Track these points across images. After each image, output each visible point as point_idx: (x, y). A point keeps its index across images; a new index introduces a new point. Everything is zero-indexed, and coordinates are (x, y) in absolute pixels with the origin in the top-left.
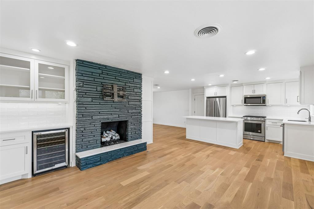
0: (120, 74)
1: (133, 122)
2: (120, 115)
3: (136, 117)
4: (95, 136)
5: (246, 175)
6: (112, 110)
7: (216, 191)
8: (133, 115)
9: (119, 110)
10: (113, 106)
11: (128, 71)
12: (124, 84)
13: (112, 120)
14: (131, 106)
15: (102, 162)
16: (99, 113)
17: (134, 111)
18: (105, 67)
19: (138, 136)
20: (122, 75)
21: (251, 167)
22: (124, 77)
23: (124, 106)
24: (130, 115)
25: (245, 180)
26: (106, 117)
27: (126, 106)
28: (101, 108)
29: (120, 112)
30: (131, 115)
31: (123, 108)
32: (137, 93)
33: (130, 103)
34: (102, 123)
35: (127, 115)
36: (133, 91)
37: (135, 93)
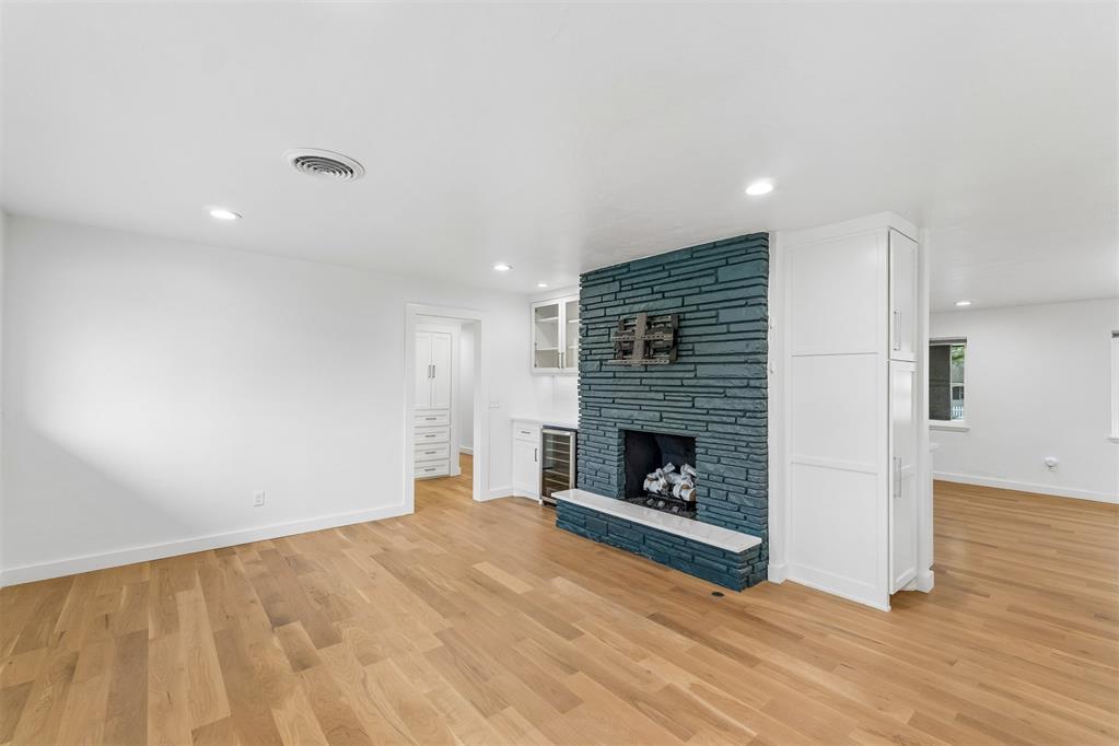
0: (666, 274)
1: (714, 446)
2: (664, 415)
3: (729, 429)
4: (607, 462)
6: (643, 395)
7: (343, 699)
8: (715, 418)
9: (661, 396)
10: (644, 381)
11: (692, 250)
12: (678, 302)
13: (643, 426)
14: (703, 382)
15: (588, 534)
16: (611, 401)
17: (718, 403)
18: (625, 270)
19: (741, 515)
20: (673, 272)
22: (680, 277)
23: (678, 382)
24: (700, 417)
26: (626, 414)
27: (686, 382)
28: (614, 388)
29: (665, 403)
30: (706, 418)
31: (675, 389)
32: (733, 328)
33: (702, 370)
34: (620, 430)
35: (692, 417)
36: (713, 321)
37: (724, 329)
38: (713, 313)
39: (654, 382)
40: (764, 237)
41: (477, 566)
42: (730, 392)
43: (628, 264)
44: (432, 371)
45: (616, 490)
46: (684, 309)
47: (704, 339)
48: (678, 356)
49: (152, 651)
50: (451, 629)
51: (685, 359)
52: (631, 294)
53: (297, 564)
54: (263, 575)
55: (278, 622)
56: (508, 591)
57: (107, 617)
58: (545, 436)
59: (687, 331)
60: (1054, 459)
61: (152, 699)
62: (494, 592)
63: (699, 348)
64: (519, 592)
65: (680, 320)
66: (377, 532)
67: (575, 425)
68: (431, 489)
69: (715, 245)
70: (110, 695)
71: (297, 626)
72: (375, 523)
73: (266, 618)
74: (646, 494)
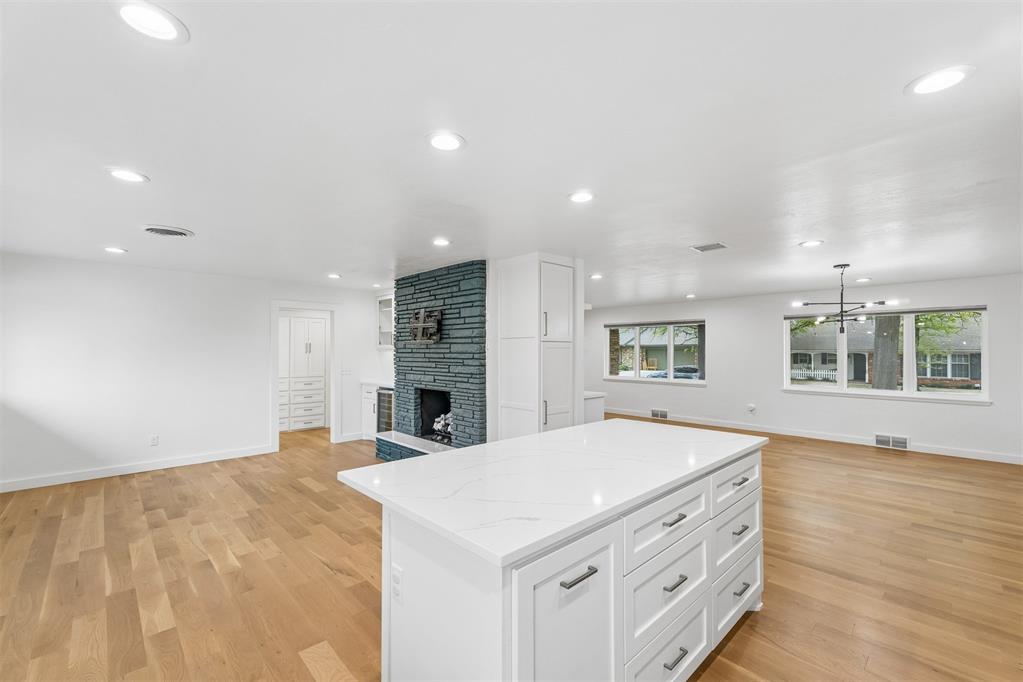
0: (436, 283)
1: (459, 397)
2: (436, 377)
3: (465, 386)
4: (409, 411)
5: (139, 603)
6: (425, 365)
8: (459, 380)
9: (434, 365)
10: (426, 355)
11: (448, 269)
13: (426, 385)
14: (454, 356)
16: (411, 369)
17: (460, 369)
18: (417, 279)
20: (440, 282)
21: (148, 646)
22: (443, 286)
23: (442, 356)
24: (451, 379)
25: (133, 591)
26: (418, 377)
27: (445, 356)
28: (412, 360)
29: (436, 370)
30: (455, 379)
31: (441, 360)
32: (467, 320)
33: (455, 348)
34: (416, 389)
35: (447, 378)
36: (458, 315)
37: (462, 321)
38: (457, 311)
39: (432, 355)
40: (483, 263)
41: (300, 480)
42: (466, 362)
43: (418, 275)
44: (309, 348)
45: (413, 429)
46: (445, 307)
47: (455, 327)
48: (441, 338)
49: (63, 523)
50: (259, 510)
51: (444, 341)
52: (420, 295)
53: (176, 481)
54: (149, 488)
55: (147, 509)
56: (310, 490)
57: (36, 511)
58: (379, 394)
59: (447, 322)
60: (753, 405)
61: (59, 542)
62: (300, 492)
63: (451, 332)
64: (317, 491)
65: (442, 315)
66: (244, 463)
67: (392, 386)
68: (304, 436)
69: (459, 266)
70: (34, 541)
71: (162, 511)
72: (246, 458)
73: (142, 507)
74: (433, 432)
